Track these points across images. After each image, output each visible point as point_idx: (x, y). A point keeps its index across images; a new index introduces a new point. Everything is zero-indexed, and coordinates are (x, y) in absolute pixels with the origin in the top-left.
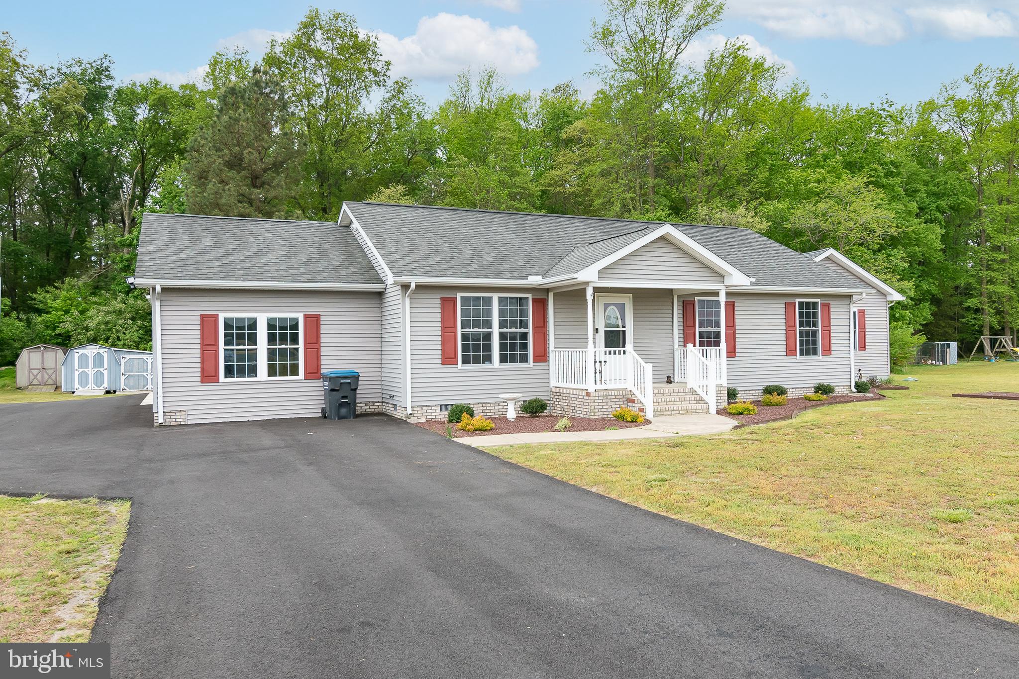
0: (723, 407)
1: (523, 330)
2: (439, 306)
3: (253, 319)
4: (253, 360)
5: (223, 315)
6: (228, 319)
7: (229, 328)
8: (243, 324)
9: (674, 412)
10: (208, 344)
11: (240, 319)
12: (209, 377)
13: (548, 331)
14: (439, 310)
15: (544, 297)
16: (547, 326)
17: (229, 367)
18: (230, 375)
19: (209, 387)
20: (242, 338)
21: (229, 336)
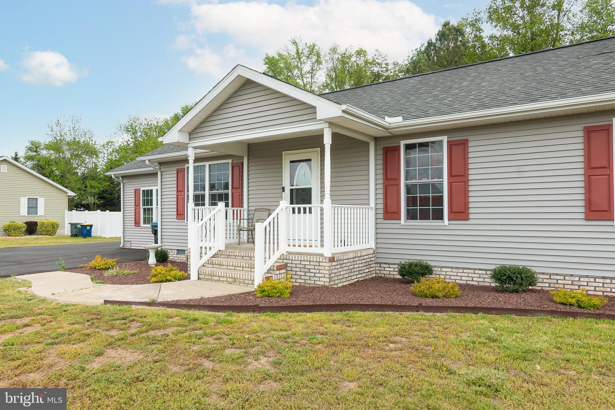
0: (322, 283)
1: (226, 191)
2: (175, 175)
3: (151, 191)
4: (152, 215)
5: (142, 189)
6: (144, 191)
7: (144, 196)
8: (148, 194)
9: (221, 279)
10: (137, 205)
11: (148, 191)
12: (137, 223)
13: (242, 192)
14: (175, 179)
15: (241, 161)
16: (242, 188)
17: (144, 218)
18: (145, 223)
19: (137, 229)
20: (148, 202)
21: (144, 200)
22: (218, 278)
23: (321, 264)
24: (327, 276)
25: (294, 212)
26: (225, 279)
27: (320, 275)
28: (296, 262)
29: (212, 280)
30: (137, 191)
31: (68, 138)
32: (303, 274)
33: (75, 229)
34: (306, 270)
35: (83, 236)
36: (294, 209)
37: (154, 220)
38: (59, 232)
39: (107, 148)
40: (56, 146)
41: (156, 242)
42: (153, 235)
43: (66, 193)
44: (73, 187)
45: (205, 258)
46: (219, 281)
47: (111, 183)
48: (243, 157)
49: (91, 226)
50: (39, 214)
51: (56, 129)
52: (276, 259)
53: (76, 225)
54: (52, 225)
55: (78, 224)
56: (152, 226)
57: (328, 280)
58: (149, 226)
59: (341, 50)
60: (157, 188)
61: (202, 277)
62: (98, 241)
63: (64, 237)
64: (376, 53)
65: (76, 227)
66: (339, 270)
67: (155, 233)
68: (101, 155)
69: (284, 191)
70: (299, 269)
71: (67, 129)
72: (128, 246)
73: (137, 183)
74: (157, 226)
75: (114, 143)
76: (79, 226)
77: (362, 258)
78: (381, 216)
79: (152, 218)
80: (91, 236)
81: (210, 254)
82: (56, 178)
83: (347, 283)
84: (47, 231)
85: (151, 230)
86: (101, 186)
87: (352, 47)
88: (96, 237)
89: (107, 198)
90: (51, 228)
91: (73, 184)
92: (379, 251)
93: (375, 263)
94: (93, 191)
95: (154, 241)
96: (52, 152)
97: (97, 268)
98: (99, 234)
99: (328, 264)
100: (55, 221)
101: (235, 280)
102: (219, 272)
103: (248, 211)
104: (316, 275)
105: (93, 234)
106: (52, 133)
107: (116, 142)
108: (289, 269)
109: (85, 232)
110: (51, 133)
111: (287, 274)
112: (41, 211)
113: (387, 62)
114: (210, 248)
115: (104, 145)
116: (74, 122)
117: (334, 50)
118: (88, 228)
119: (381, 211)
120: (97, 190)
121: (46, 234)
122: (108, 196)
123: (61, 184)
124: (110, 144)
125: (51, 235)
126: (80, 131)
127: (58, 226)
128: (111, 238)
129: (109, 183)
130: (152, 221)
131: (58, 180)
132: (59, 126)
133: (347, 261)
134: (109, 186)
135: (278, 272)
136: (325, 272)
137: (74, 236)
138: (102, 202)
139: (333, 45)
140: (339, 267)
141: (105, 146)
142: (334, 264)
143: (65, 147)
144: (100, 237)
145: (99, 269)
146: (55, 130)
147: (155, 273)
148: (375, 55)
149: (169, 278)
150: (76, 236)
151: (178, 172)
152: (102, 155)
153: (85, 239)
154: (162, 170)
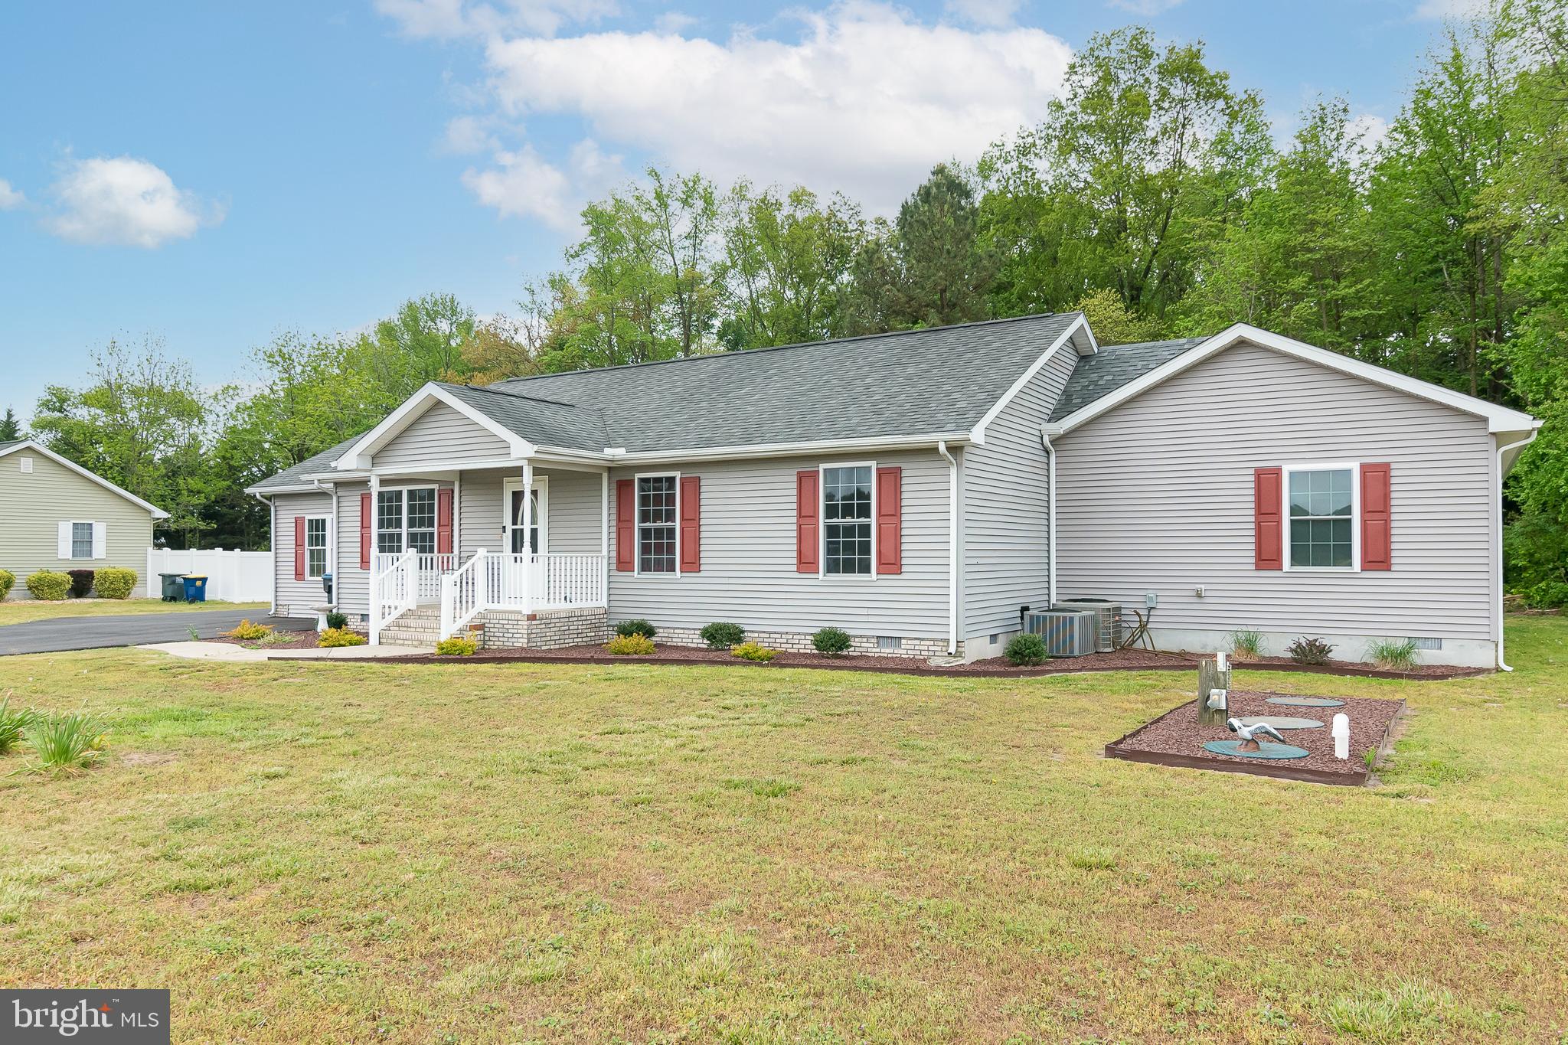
0: (520, 645)
1: (430, 529)
2: (359, 503)
3: (324, 521)
4: (324, 561)
5: (308, 517)
6: (311, 521)
7: (311, 529)
8: (319, 526)
9: (406, 642)
10: (299, 544)
11: (317, 521)
12: (299, 575)
13: (452, 531)
14: (359, 508)
15: (450, 487)
16: (452, 525)
17: (312, 566)
18: (312, 574)
19: (300, 584)
20: (318, 539)
21: (311, 537)
22: (402, 642)
23: (520, 622)
24: (525, 636)
25: (516, 561)
26: (410, 642)
27: (518, 635)
28: (495, 621)
29: (395, 644)
30: (298, 522)
31: (136, 381)
32: (501, 635)
33: (171, 586)
34: (505, 631)
35: (188, 599)
36: (516, 558)
37: (328, 571)
38: (136, 591)
39: (223, 403)
40: (108, 398)
41: (330, 602)
42: (326, 595)
43: (149, 512)
44: (148, 493)
45: (389, 619)
46: (403, 645)
47: (234, 482)
48: (453, 483)
49: (204, 580)
50: (95, 556)
51: (106, 360)
52: (469, 619)
53: (173, 578)
54: (123, 577)
55: (179, 576)
56: (324, 579)
57: (526, 641)
58: (320, 579)
59: (755, 193)
60: (331, 516)
61: (385, 641)
62: (219, 608)
63: (148, 602)
64: (837, 199)
65: (174, 582)
66: (543, 630)
67: (329, 590)
68: (210, 419)
69: (504, 532)
70: (497, 630)
71: (133, 361)
72: (283, 613)
73: (299, 507)
74: (331, 580)
75: (239, 391)
76: (180, 580)
77: (583, 618)
78: (614, 567)
79: (324, 565)
80: (204, 600)
81: (396, 614)
82: (111, 474)
83: (557, 646)
84: (113, 590)
85: (322, 586)
86: (209, 489)
87: (779, 188)
88: (214, 602)
89: (223, 515)
90: (122, 584)
91: (150, 487)
92: (612, 610)
93: (608, 626)
94: (195, 500)
95: (327, 599)
96: (98, 411)
97: (245, 637)
98: (218, 597)
99: (526, 623)
100: (129, 570)
101: (421, 642)
102: (403, 635)
103: (460, 558)
104: (515, 635)
105: (208, 595)
106: (100, 369)
107: (246, 388)
108: (486, 629)
109: (192, 591)
110: (96, 370)
111: (485, 635)
112: (99, 549)
113: (860, 218)
114: (396, 608)
115: (216, 395)
116: (149, 345)
117: (740, 193)
118: (199, 583)
119: (614, 560)
120: (201, 500)
121: (112, 597)
122: (225, 510)
123: (123, 484)
124: (231, 392)
125: (122, 599)
126: (163, 365)
127: (134, 580)
128: (244, 603)
129: (228, 483)
130: (324, 572)
131: (114, 478)
132: (114, 355)
133: (558, 620)
134: (229, 488)
135: (471, 633)
136: (523, 631)
137: (170, 601)
138: (215, 526)
139: (739, 181)
140: (543, 626)
141: (219, 397)
142: (534, 622)
143: (128, 402)
144: (222, 602)
145: (247, 639)
146: (105, 364)
147: (325, 636)
148: (835, 204)
149: (342, 642)
150: (173, 599)
151: (362, 499)
152: (213, 417)
153: (193, 606)
154: (339, 494)
